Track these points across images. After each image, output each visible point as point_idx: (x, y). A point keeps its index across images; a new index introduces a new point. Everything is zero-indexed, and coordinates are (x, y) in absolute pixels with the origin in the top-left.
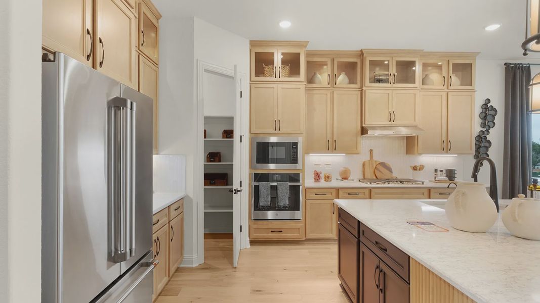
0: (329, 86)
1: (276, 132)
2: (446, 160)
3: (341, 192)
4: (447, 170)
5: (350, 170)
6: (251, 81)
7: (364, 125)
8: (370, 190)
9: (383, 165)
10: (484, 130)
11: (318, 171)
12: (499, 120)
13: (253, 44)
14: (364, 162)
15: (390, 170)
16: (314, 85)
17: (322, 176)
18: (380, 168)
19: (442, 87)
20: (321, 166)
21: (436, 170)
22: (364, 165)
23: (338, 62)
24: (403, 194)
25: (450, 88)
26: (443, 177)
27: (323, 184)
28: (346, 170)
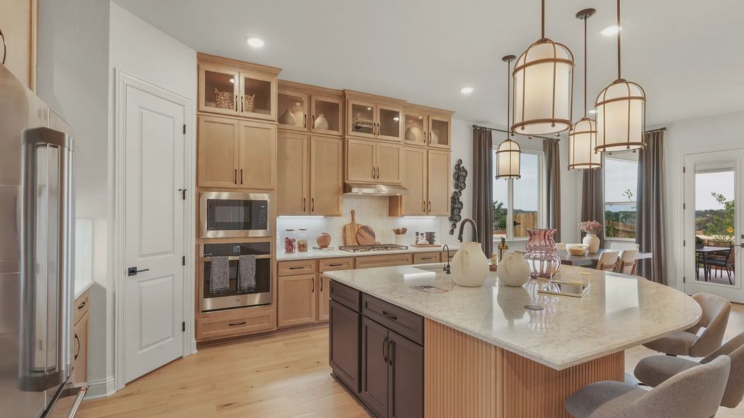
0: (306, 129)
1: (236, 186)
2: (426, 223)
3: (321, 264)
4: (427, 233)
5: (330, 236)
6: (198, 110)
7: (346, 182)
8: (355, 258)
9: (366, 228)
10: (457, 191)
11: (291, 238)
12: (469, 181)
13: (202, 58)
14: (345, 226)
15: (373, 235)
16: (287, 127)
17: (296, 244)
18: (362, 232)
19: (423, 144)
20: (294, 232)
21: (417, 234)
22: (344, 229)
23: (316, 101)
24: (388, 261)
25: (430, 145)
26: (423, 241)
27: (296, 255)
28: (325, 236)
